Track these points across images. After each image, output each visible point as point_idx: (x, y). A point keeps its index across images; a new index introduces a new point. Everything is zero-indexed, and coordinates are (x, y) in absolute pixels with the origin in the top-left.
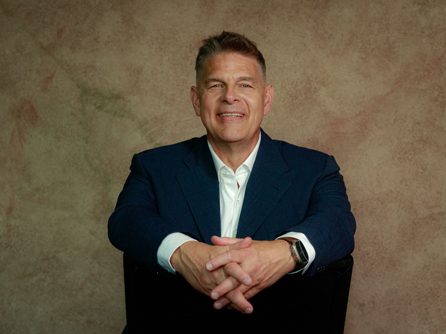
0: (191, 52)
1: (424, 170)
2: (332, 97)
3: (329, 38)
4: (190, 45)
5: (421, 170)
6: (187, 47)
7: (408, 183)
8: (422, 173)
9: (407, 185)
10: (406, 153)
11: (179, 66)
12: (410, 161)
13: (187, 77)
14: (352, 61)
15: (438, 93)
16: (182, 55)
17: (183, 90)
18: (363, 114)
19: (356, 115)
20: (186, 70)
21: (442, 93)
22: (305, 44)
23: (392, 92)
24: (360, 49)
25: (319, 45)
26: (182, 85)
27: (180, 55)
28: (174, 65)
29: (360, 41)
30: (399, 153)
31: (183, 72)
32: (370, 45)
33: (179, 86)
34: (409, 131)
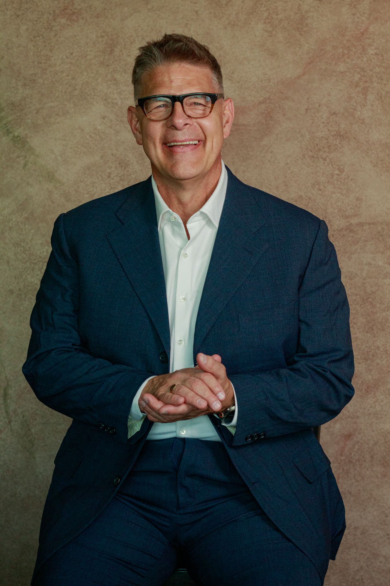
0: (54, 20)
1: (340, 172)
2: (230, 80)
3: (226, 5)
4: (54, 11)
5: (337, 172)
6: (50, 14)
7: (322, 187)
8: (338, 175)
9: (320, 190)
10: (319, 150)
11: (41, 37)
12: (325, 160)
13: (51, 52)
14: (255, 35)
15: (359, 76)
16: (43, 23)
17: (46, 69)
18: (268, 101)
19: (260, 103)
20: (49, 43)
21: (364, 76)
22: (197, 12)
23: (304, 74)
24: (265, 19)
25: (215, 13)
26: (45, 63)
27: (41, 24)
28: (34, 37)
29: (265, 9)
30: (311, 151)
31: (45, 46)
32: (277, 15)
33: (41, 63)
34: (324, 123)
